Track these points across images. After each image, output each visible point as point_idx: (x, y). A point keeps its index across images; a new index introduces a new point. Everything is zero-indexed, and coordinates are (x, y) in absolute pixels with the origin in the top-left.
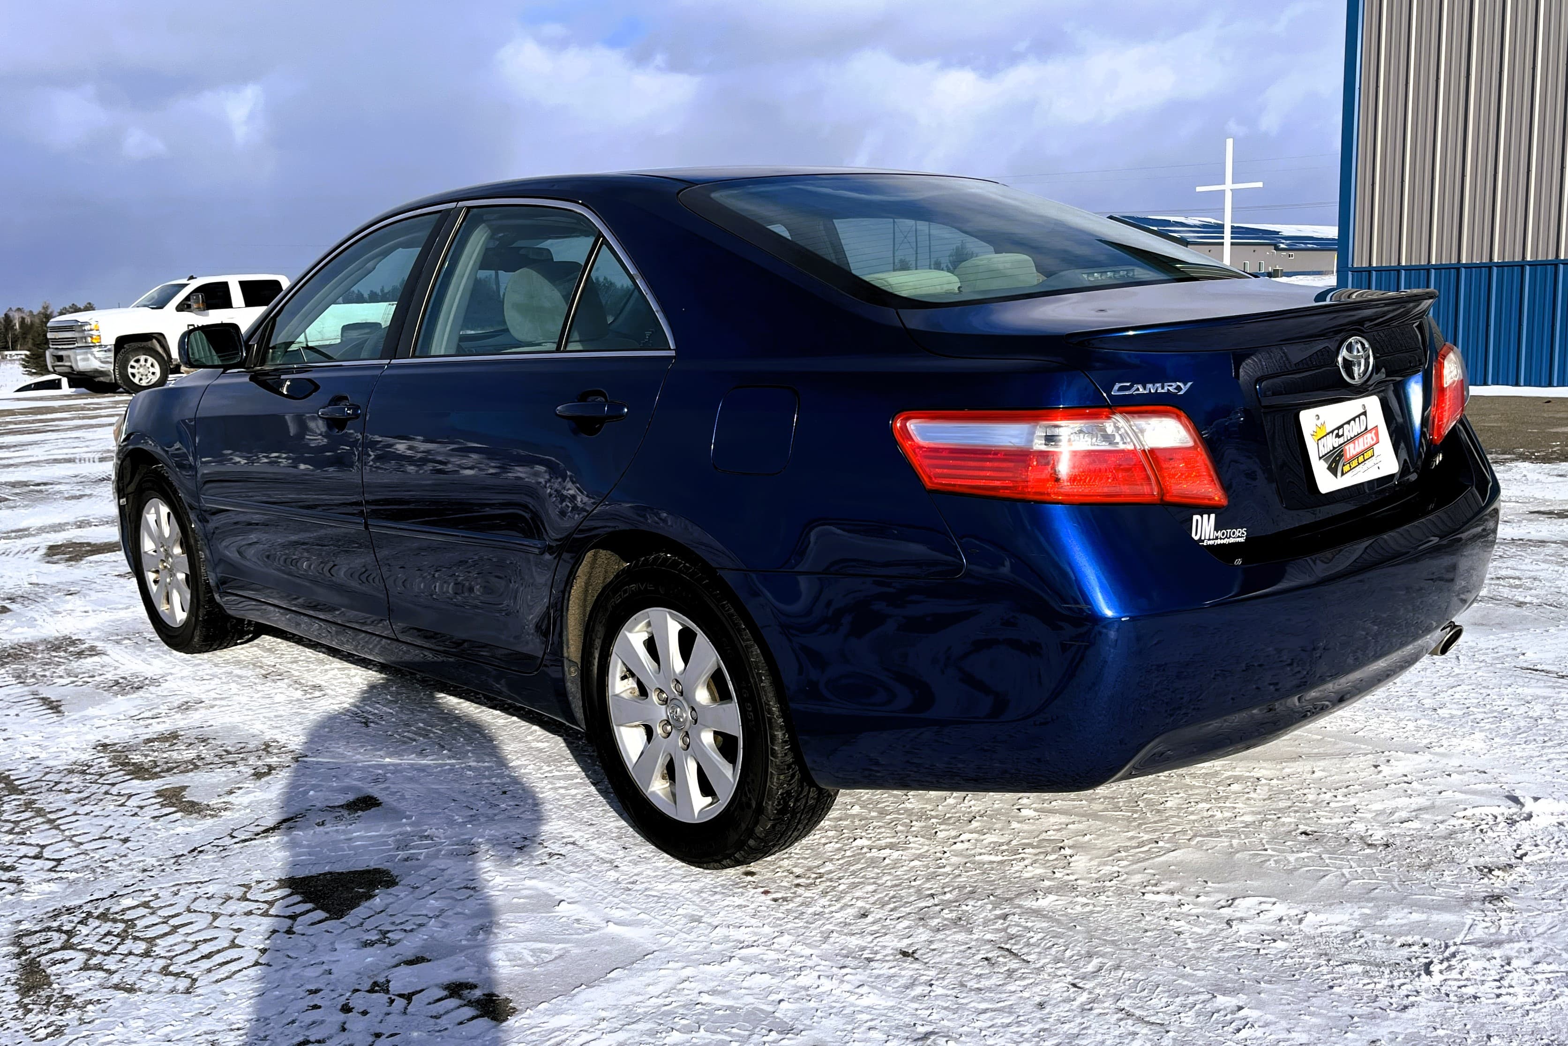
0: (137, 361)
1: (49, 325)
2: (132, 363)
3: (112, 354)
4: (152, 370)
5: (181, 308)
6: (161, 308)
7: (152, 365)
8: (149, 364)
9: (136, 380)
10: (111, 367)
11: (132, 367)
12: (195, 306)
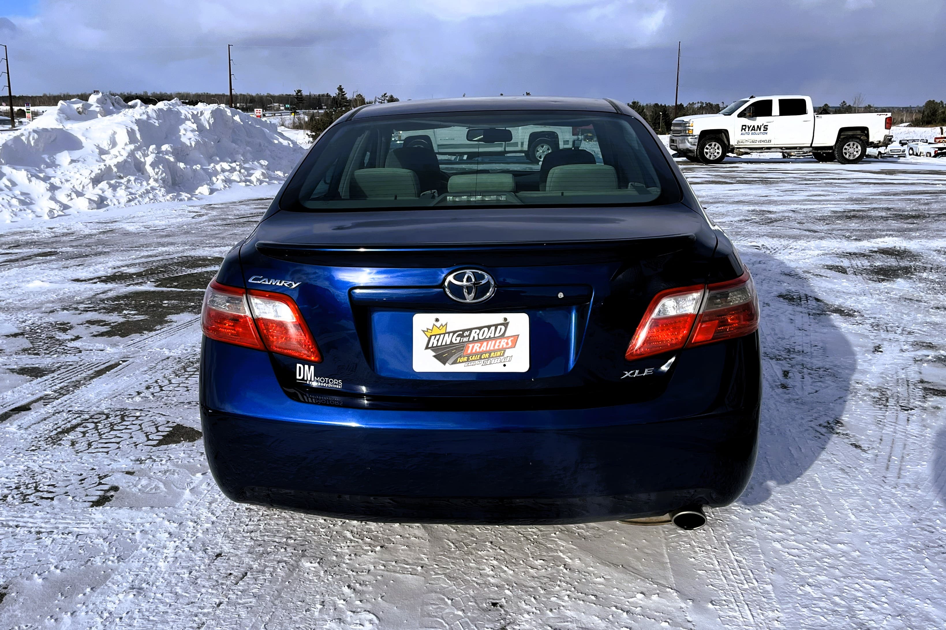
0: (710, 145)
1: (674, 122)
2: (707, 146)
3: (697, 140)
4: (717, 151)
5: (740, 116)
6: (730, 115)
7: (718, 148)
8: (716, 148)
9: (708, 156)
10: (695, 148)
11: (707, 149)
12: (748, 114)
